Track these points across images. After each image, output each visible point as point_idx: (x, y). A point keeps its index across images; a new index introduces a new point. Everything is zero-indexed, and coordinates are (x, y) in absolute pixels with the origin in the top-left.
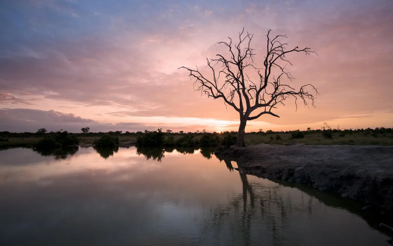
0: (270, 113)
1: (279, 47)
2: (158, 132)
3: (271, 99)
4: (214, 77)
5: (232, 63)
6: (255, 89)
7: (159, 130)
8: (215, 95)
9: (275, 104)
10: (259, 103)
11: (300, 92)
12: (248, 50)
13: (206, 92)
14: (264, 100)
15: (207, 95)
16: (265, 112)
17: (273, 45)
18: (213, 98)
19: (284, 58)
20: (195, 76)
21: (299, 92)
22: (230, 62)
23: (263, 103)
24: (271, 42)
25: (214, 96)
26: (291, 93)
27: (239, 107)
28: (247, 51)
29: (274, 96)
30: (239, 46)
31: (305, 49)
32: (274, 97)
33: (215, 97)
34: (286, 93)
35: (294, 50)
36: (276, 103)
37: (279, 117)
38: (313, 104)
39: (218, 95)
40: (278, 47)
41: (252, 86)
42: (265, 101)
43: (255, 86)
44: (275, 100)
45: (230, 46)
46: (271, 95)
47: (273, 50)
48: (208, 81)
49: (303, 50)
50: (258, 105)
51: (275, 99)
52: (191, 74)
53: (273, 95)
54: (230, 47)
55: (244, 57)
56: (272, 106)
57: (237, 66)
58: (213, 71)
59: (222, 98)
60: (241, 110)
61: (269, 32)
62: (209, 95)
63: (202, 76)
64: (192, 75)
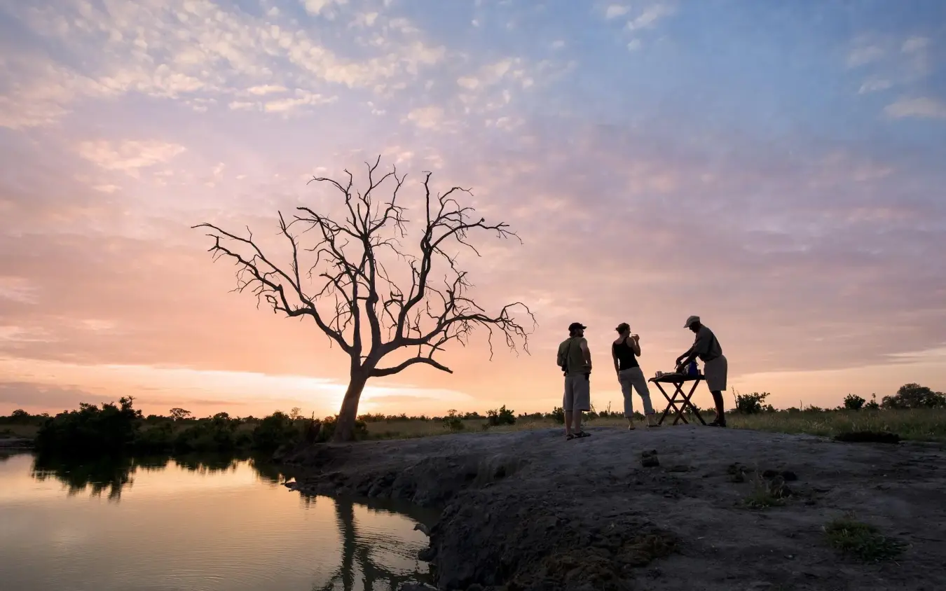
0: (429, 361)
1: (456, 212)
2: (119, 407)
3: (435, 327)
4: (295, 260)
5: (349, 232)
6: (401, 302)
7: (123, 401)
8: (293, 309)
9: (443, 342)
10: (404, 335)
11: (501, 318)
12: (392, 208)
13: (269, 298)
14: (418, 330)
15: (271, 306)
16: (418, 360)
17: (443, 206)
18: (286, 314)
19: (463, 239)
20: (229, 253)
21: (499, 319)
22: (344, 229)
23: (414, 335)
24: (440, 200)
25: (288, 310)
26: (479, 319)
27: (350, 343)
28: (388, 210)
29: (443, 321)
30: (368, 195)
31: (500, 225)
32: (443, 324)
33: (291, 314)
34: (470, 318)
35: (478, 224)
36: (447, 339)
37: (451, 372)
38: (526, 346)
39: (299, 308)
40: (454, 213)
41: (395, 295)
42: (420, 332)
43: (402, 296)
44: (445, 332)
45: (346, 193)
46: (437, 320)
47: (444, 217)
48: (277, 270)
49: (496, 228)
50: (400, 341)
51: (445, 328)
52: (217, 246)
53: (441, 319)
54: (347, 195)
55: (378, 223)
56: (435, 347)
57: (361, 243)
58: (294, 246)
59: (311, 318)
60: (354, 351)
61: (428, 176)
62: (276, 308)
63: (262, 256)
64: (219, 248)
